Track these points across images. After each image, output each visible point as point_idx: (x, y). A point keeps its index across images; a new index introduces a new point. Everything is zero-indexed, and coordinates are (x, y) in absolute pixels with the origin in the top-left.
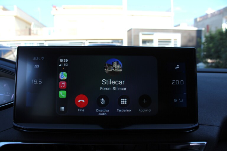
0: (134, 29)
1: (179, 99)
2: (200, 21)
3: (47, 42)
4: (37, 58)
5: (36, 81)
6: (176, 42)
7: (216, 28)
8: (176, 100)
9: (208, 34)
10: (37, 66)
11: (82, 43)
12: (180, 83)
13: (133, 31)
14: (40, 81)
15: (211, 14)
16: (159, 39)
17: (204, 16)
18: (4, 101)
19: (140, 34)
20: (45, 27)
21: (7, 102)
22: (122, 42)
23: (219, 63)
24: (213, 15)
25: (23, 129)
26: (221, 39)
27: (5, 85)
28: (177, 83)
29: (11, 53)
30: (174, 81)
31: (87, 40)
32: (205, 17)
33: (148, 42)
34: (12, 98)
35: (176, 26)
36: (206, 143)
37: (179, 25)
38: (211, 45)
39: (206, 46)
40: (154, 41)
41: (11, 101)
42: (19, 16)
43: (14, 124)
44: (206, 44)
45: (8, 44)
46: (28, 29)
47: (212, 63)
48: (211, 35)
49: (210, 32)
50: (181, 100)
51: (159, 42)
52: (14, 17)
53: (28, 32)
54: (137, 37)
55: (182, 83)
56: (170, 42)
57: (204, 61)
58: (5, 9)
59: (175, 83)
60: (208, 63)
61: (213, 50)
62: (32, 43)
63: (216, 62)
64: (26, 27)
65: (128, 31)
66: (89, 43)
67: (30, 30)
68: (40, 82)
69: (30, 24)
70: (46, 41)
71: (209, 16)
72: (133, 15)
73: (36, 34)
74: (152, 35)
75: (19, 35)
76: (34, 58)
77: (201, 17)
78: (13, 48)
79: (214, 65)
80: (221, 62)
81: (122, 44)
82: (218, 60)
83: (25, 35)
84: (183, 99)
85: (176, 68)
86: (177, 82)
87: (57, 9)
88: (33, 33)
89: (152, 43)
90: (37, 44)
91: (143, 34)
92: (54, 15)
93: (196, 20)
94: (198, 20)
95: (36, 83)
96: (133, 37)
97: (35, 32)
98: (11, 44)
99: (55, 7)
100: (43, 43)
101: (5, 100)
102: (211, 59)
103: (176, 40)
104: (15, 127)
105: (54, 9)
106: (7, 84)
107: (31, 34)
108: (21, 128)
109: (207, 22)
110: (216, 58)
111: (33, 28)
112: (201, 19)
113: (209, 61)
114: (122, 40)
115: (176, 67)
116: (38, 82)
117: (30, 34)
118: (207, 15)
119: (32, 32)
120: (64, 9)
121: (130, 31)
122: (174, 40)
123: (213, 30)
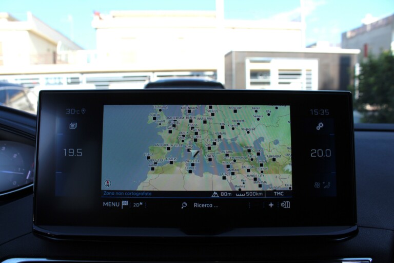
0: (236, 52)
1: (324, 183)
2: (352, 38)
3: (85, 75)
4: (73, 111)
5: (71, 151)
6: (310, 75)
7: (381, 49)
8: (317, 185)
9: (365, 61)
10: (73, 126)
11: (146, 76)
12: (324, 154)
13: (234, 55)
14: (79, 151)
15: (372, 24)
16: (279, 70)
17: (358, 29)
18: (14, 184)
19: (247, 61)
20: (81, 48)
21: (19, 186)
22: (215, 75)
23: (386, 111)
24: (375, 26)
25: (50, 236)
26: (390, 69)
27: (15, 156)
28: (320, 154)
29: (22, 94)
30: (314, 151)
31: (153, 72)
32: (361, 31)
33: (261, 75)
34: (27, 178)
35: (309, 47)
36: (370, 260)
37: (315, 45)
38: (372, 80)
39: (363, 81)
40: (272, 73)
41: (27, 183)
42: (36, 30)
43: (35, 228)
44: (362, 77)
45: (16, 80)
46: (51, 53)
47: (374, 111)
48: (371, 61)
49: (370, 57)
50: (326, 184)
51: (280, 74)
52: (27, 33)
53: (51, 58)
54: (242, 65)
55: (328, 154)
56: (299, 74)
57: (360, 107)
58: (11, 19)
59: (316, 154)
60: (367, 111)
61: (375, 88)
62: (59, 78)
63: (381, 110)
64: (49, 50)
65: (226, 56)
66: (158, 76)
67: (55, 54)
68: (80, 154)
69: (55, 45)
70: (82, 73)
71: (368, 28)
72: (233, 28)
73: (66, 62)
74: (268, 62)
75: (36, 64)
76: (69, 111)
77: (353, 31)
78: (26, 86)
79: (376, 114)
80: (390, 110)
81: (216, 79)
82: (385, 106)
83: (46, 63)
84: (329, 183)
85: (318, 128)
86: (320, 152)
87: (101, 17)
88: (60, 61)
89: (268, 77)
90: (67, 78)
91: (252, 62)
92: (96, 29)
93: (344, 35)
94: (349, 35)
95: (72, 154)
96: (234, 67)
97: (63, 58)
98: (22, 79)
99: (97, 14)
100: (78, 78)
101: (15, 182)
102: (371, 104)
103: (310, 70)
104: (36, 233)
105: (97, 17)
106: (19, 154)
107: (57, 62)
108: (47, 234)
109: (365, 39)
110: (381, 103)
111: (59, 51)
112: (354, 34)
113: (368, 107)
114: (215, 71)
115: (318, 125)
116: (75, 153)
117: (55, 62)
118: (364, 26)
119: (58, 58)
120: (114, 17)
121: (229, 55)
122: (307, 70)
123: (376, 53)
